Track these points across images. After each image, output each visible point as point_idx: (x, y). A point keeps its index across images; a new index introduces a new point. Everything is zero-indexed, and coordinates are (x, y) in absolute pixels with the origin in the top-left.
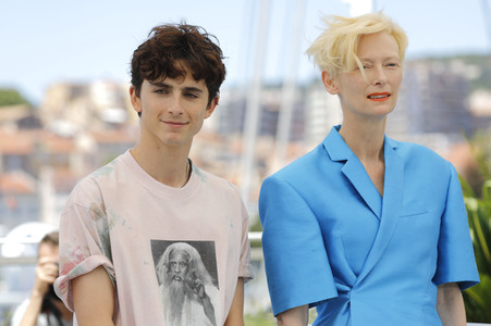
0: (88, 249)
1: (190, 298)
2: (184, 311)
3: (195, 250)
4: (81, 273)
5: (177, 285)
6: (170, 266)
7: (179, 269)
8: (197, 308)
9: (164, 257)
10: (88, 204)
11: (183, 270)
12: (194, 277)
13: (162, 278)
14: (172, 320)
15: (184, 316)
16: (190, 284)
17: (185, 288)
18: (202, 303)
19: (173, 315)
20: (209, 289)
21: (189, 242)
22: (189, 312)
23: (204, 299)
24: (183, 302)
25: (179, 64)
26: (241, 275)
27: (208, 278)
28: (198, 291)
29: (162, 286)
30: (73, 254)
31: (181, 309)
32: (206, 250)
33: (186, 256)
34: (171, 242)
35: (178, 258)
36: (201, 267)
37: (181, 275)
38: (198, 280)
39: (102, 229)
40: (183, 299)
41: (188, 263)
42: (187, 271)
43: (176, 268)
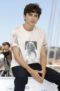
1: (32, 52)
3: (33, 43)
5: (30, 49)
6: (28, 46)
8: (33, 54)
12: (33, 48)
13: (27, 48)
15: (31, 55)
20: (36, 50)
23: (35, 52)
27: (35, 48)
29: (26, 50)
32: (35, 43)
35: (30, 44)
36: (34, 46)
41: (32, 45)
43: (30, 46)
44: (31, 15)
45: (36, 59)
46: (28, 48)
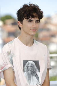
0: (7, 63)
1: (33, 75)
2: (31, 79)
3: (34, 63)
4: (5, 69)
5: (29, 72)
6: (28, 67)
7: (30, 68)
8: (35, 78)
9: (26, 65)
10: (7, 51)
11: (31, 68)
12: (34, 70)
13: (26, 70)
14: (28, 81)
15: (31, 80)
16: (33, 72)
17: (31, 73)
18: (36, 76)
19: (29, 80)
20: (38, 73)
21: (33, 61)
22: (33, 79)
23: (36, 75)
24: (31, 76)
25: (35, 14)
26: (48, 68)
27: (37, 70)
28: (35, 74)
29: (25, 73)
30: (3, 64)
31: (31, 78)
32: (37, 63)
33: (32, 64)
34: (28, 61)
35: (30, 65)
36: (36, 67)
37: (31, 69)
40: (31, 75)
41: (32, 66)
42: (32, 68)
43: (29, 68)
44: (31, 21)
45: (38, 85)
46: (28, 70)
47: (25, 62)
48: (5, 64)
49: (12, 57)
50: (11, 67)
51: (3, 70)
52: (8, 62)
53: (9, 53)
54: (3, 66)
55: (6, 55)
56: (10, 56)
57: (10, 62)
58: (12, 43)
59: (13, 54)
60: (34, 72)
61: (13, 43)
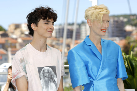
0: (20, 71)
1: (51, 82)
2: (49, 85)
3: (50, 69)
4: (18, 78)
5: (46, 79)
6: (44, 74)
8: (53, 84)
9: (42, 71)
11: (48, 74)
12: (51, 76)
13: (42, 77)
15: (49, 87)
16: (50, 78)
19: (46, 87)
20: (56, 79)
22: (51, 86)
24: (49, 83)
27: (55, 76)
28: (53, 80)
29: (42, 80)
30: (16, 72)
33: (48, 70)
35: (46, 71)
36: (53, 73)
37: (47, 76)
38: (52, 77)
39: (23, 65)
40: (49, 82)
41: (49, 72)
42: (49, 74)
43: (46, 74)
46: (44, 77)
47: (40, 69)
48: (17, 72)
49: (25, 65)
50: (24, 75)
51: (16, 78)
52: (22, 70)
53: (22, 61)
54: (16, 74)
55: (19, 62)
56: (23, 64)
57: (23, 70)
58: (24, 50)
59: (27, 61)
60: (52, 78)
61: (26, 50)
